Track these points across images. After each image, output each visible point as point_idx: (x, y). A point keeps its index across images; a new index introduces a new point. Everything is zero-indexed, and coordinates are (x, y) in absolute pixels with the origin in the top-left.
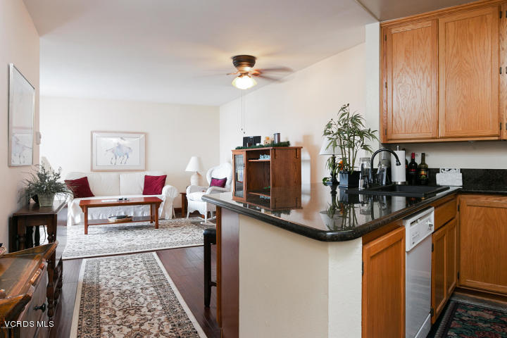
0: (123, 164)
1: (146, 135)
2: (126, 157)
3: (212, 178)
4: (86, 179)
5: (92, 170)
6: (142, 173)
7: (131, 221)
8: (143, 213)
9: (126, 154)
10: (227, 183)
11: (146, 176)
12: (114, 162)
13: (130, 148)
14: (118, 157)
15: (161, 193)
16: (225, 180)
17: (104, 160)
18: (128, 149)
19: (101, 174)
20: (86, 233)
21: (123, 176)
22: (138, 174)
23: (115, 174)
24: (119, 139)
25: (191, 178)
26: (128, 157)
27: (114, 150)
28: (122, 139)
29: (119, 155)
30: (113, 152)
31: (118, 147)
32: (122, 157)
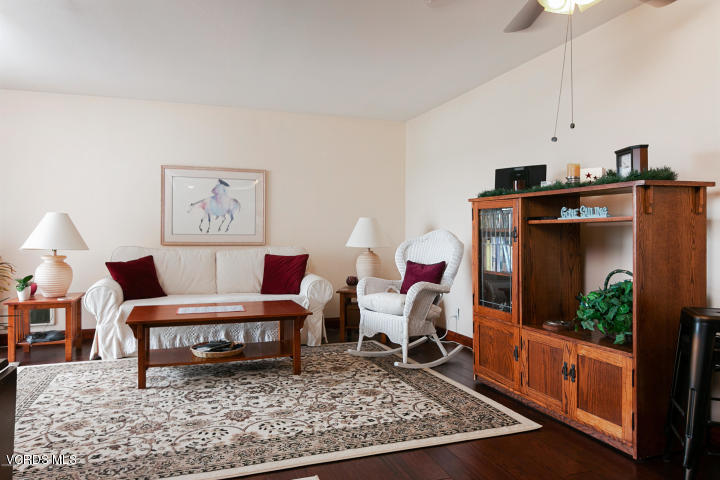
0: (223, 231)
1: (266, 174)
2: (228, 217)
3: (410, 263)
4: (150, 259)
5: (163, 242)
6: (260, 249)
7: (240, 356)
8: (263, 334)
9: (229, 211)
10: (447, 273)
11: (267, 256)
12: (205, 227)
13: (236, 201)
14: (213, 217)
15: (297, 292)
16: (442, 266)
17: (186, 223)
18: (233, 203)
19: (180, 250)
20: (142, 385)
21: (222, 255)
22: (252, 251)
23: (208, 251)
24: (216, 182)
25: (358, 261)
26: (232, 219)
27: (205, 204)
28: (221, 182)
29: (214, 214)
30: (204, 208)
31: (213, 197)
32: (221, 219)
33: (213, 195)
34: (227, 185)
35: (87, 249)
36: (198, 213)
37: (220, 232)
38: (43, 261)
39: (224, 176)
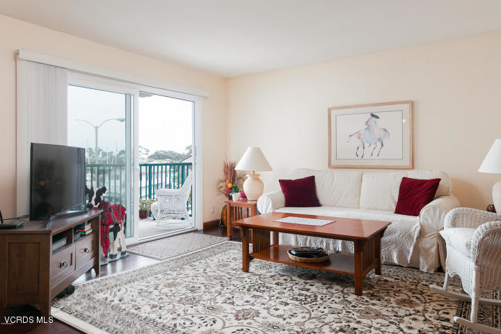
1: (412, 104)
2: (379, 144)
4: (312, 178)
5: (330, 166)
6: (399, 172)
9: (379, 140)
11: (404, 179)
12: (360, 152)
13: (385, 130)
14: (367, 145)
15: (418, 215)
18: (383, 132)
20: (245, 269)
23: (356, 173)
24: (369, 116)
25: (495, 187)
26: (382, 145)
27: (360, 135)
28: (373, 115)
29: (368, 142)
30: (359, 138)
31: (366, 129)
32: (373, 146)
33: (366, 127)
34: (377, 117)
35: (271, 170)
36: (356, 142)
37: (372, 157)
38: (247, 178)
39: (374, 110)
